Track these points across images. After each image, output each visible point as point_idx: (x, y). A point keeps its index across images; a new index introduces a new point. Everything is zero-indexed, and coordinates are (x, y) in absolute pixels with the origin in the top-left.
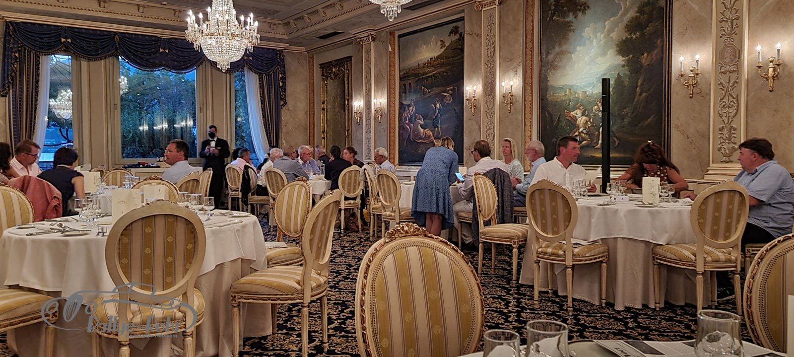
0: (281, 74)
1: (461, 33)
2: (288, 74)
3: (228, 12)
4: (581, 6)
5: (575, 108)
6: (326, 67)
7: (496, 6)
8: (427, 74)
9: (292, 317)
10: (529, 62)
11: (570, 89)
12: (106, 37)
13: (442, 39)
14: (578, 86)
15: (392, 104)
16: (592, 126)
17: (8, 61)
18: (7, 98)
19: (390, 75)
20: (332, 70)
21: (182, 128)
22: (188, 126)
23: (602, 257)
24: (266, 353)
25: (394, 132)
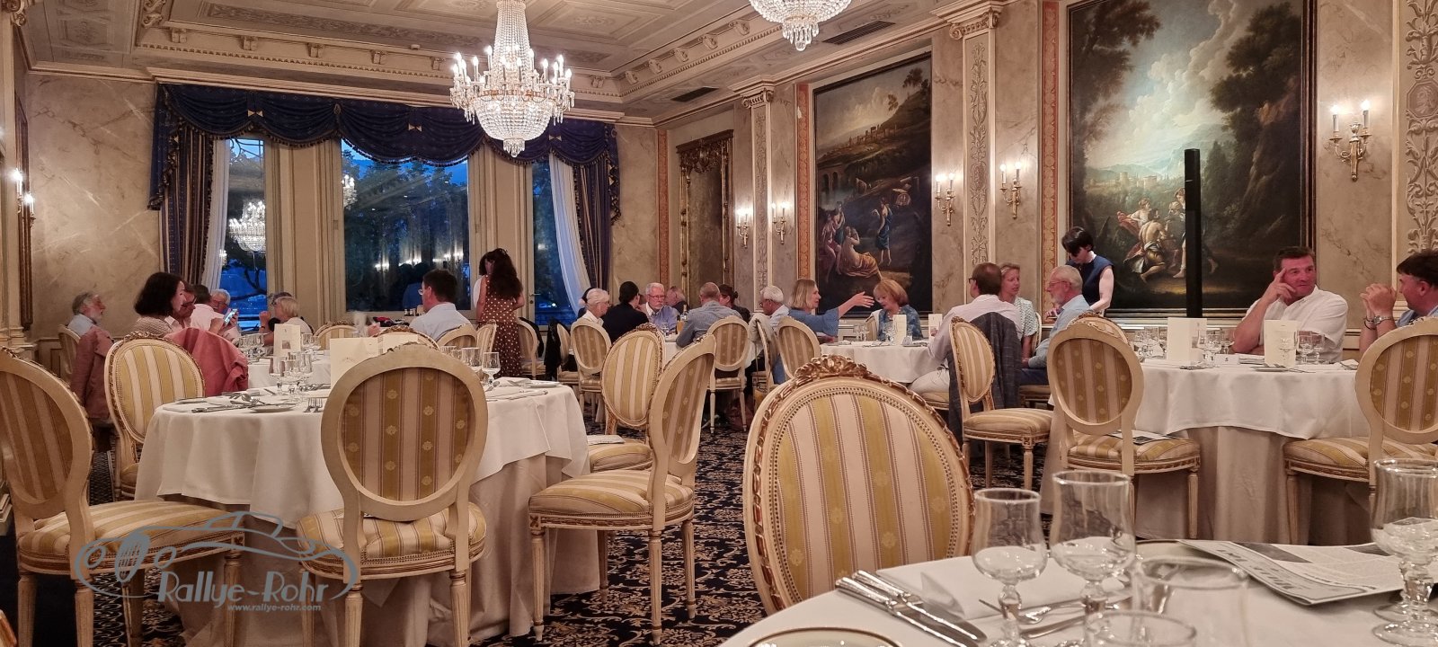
0: (611, 164)
1: (926, 81)
2: (622, 164)
3: (521, 54)
4: (1144, 24)
5: (1135, 207)
6: (688, 153)
7: (989, 31)
8: (864, 156)
9: (634, 563)
10: (1049, 127)
11: (1126, 173)
12: (320, 107)
13: (891, 93)
14: (1140, 166)
15: (803, 211)
16: (1168, 238)
17: (162, 151)
18: (160, 212)
19: (799, 159)
20: (698, 157)
21: (445, 262)
22: (456, 259)
23: (1189, 462)
24: (589, 619)
25: (808, 260)
